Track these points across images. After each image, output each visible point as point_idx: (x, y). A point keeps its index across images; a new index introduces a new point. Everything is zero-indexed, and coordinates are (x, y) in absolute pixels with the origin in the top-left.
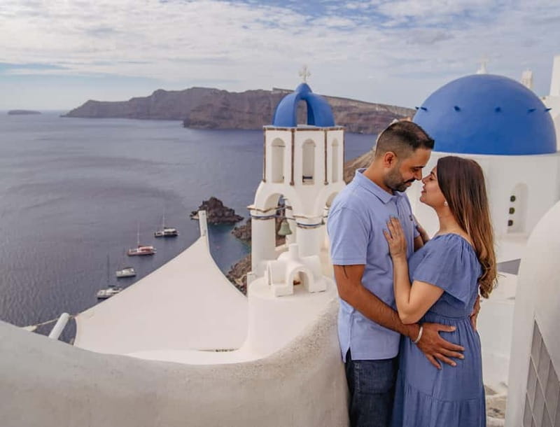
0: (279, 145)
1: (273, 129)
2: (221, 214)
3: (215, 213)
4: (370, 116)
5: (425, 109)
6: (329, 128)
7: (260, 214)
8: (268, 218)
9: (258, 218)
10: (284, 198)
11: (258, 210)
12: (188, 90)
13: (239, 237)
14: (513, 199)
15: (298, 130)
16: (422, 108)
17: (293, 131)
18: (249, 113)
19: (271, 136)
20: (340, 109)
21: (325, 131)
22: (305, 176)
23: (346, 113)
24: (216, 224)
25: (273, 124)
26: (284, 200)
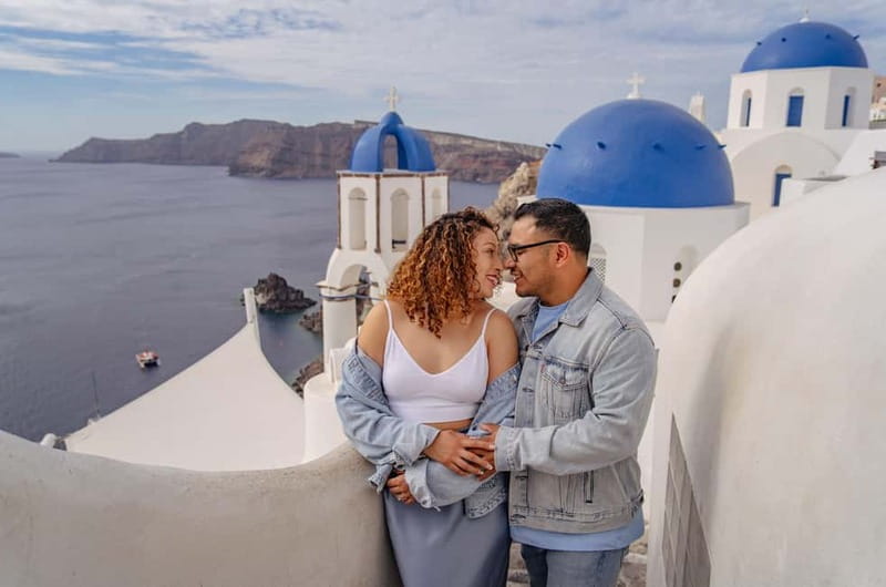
0: (359, 197)
1: (350, 175)
2: (284, 297)
3: (277, 295)
4: (490, 158)
5: (559, 147)
6: (427, 173)
7: (334, 294)
8: (345, 299)
9: (331, 299)
10: (368, 271)
11: (331, 288)
12: (235, 123)
13: (310, 329)
14: (678, 267)
15: (385, 176)
16: (555, 146)
17: (378, 178)
18: (323, 155)
19: (348, 185)
20: (449, 149)
21: (423, 177)
22: (396, 239)
23: (457, 154)
24: (277, 311)
25: (349, 168)
26: (368, 274)
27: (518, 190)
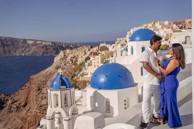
4: (48, 47)
7: (50, 118)
14: (125, 101)
17: (61, 91)
19: (53, 93)
21: (70, 89)
23: (36, 47)
27: (61, 60)
